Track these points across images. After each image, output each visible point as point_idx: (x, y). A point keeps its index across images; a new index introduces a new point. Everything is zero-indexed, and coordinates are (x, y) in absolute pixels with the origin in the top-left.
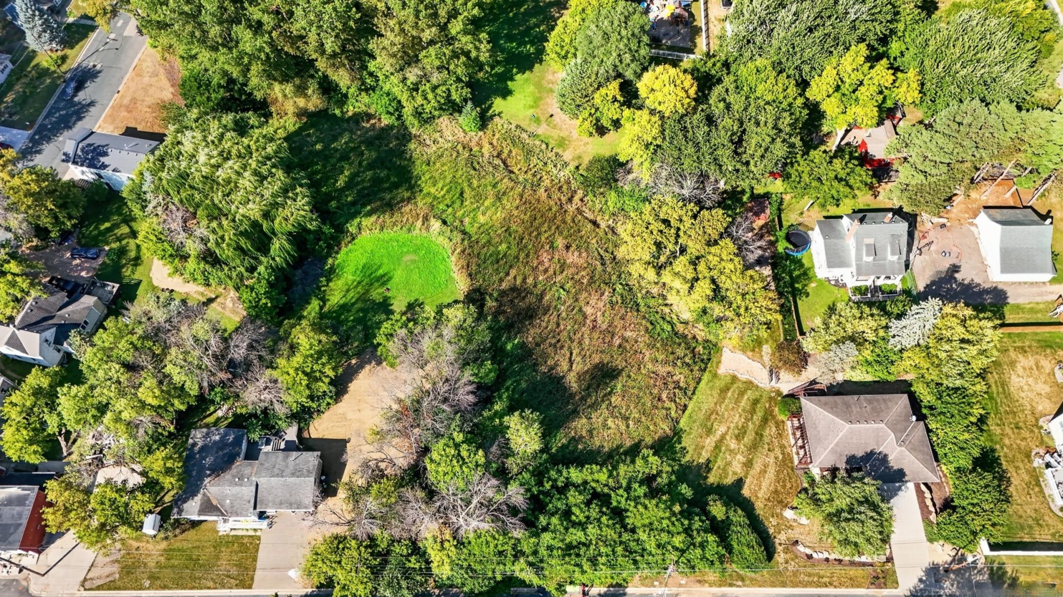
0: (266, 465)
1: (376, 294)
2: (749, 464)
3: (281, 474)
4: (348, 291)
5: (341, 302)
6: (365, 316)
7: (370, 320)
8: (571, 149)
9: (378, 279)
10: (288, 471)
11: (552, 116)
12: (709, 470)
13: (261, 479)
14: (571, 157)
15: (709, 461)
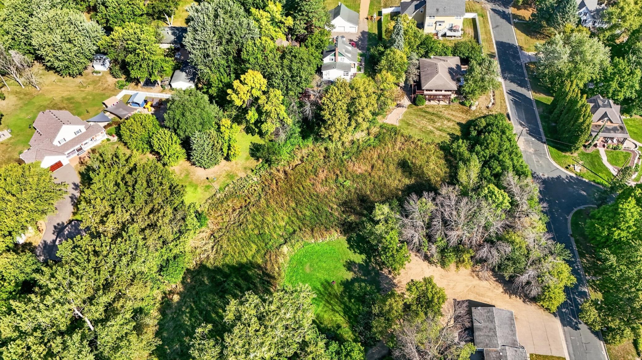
0: (487, 341)
1: (338, 289)
2: (449, 120)
3: (494, 330)
4: (333, 310)
5: (342, 314)
6: (355, 297)
7: (358, 294)
8: (237, 172)
9: (325, 288)
10: (490, 325)
11: (207, 178)
12: (453, 134)
13: (499, 343)
14: (243, 173)
15: (449, 134)
